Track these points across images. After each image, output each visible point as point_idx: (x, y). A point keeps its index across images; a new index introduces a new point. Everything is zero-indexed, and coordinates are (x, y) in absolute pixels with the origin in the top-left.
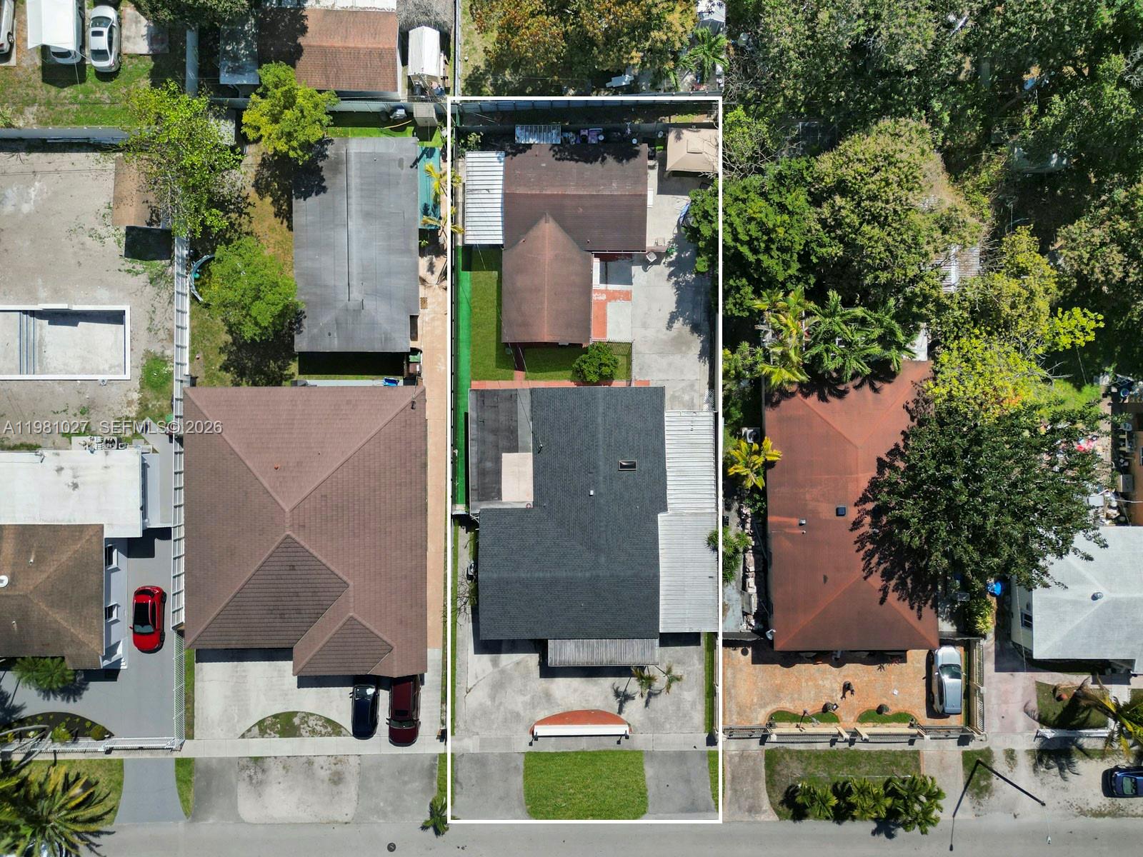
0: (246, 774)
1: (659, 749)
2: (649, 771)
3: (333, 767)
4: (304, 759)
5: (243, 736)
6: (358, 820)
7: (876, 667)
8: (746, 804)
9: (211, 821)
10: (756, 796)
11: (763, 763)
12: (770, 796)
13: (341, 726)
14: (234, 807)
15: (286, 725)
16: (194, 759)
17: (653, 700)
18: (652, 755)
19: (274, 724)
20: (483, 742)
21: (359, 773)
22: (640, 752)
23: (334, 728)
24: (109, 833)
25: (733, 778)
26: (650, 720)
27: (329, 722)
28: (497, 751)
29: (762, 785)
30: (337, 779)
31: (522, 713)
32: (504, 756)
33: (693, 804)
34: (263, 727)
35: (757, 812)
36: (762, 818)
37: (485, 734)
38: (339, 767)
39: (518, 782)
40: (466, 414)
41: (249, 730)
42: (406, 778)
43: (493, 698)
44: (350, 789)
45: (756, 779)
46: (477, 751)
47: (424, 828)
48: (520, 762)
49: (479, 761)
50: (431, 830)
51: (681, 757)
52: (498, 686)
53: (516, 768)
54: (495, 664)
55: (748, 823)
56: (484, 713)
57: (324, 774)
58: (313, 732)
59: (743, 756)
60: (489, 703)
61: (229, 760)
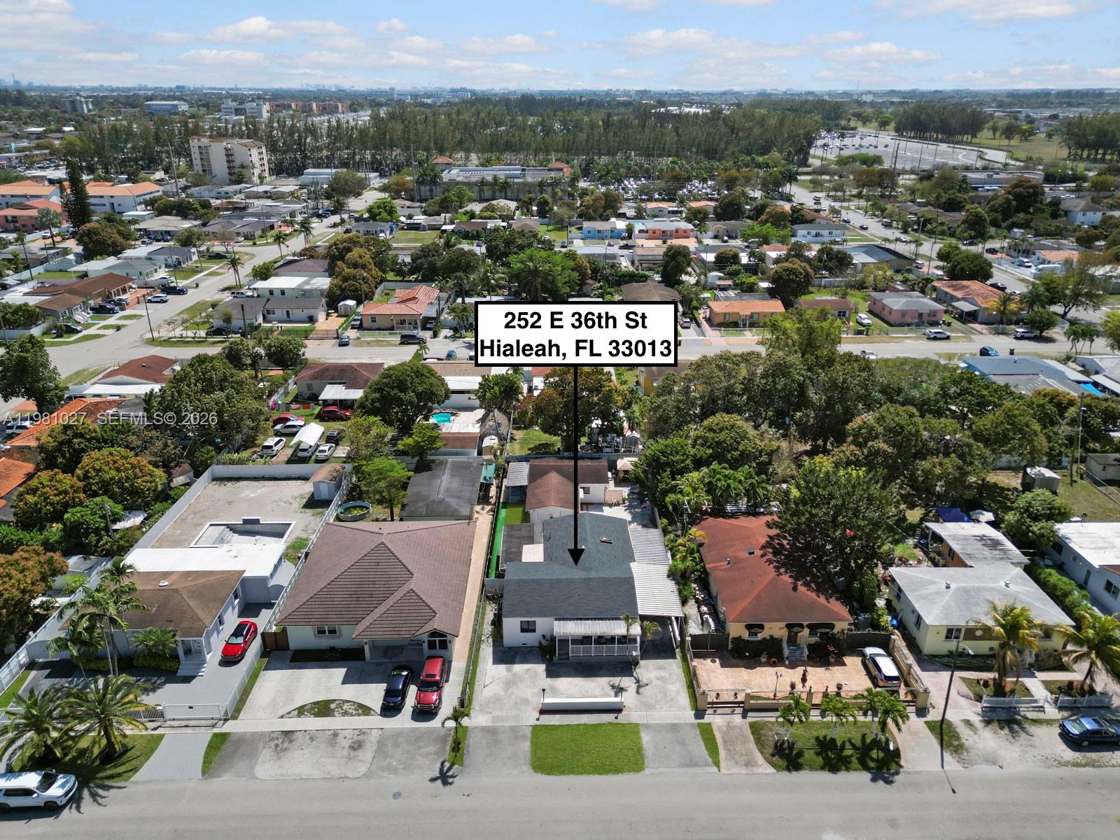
0: (272, 744)
1: (652, 722)
2: (646, 738)
3: (356, 738)
4: (331, 732)
5: (282, 717)
6: (368, 776)
7: (823, 669)
8: (743, 759)
9: (225, 778)
10: (749, 753)
11: (749, 731)
12: (762, 753)
13: (370, 709)
14: (253, 767)
15: (323, 709)
16: (229, 734)
17: (641, 690)
18: (648, 726)
19: (312, 708)
20: (495, 719)
21: (379, 742)
22: (637, 725)
23: (365, 710)
24: (119, 788)
25: (725, 742)
26: (642, 702)
27: (361, 706)
28: (507, 724)
29: (752, 746)
30: (357, 746)
31: (531, 699)
32: (512, 729)
33: (691, 760)
34: (301, 711)
35: (753, 766)
36: (760, 770)
37: (498, 713)
38: (361, 737)
39: (527, 746)
40: (498, 557)
41: (289, 713)
42: (422, 744)
43: (506, 690)
44: (367, 754)
45: (746, 741)
46: (489, 724)
47: (433, 780)
48: (528, 732)
49: (491, 731)
50: (439, 782)
51: (674, 727)
52: (510, 684)
53: (524, 736)
54: (509, 670)
55: (748, 774)
56: (497, 699)
57: (347, 743)
58: (345, 713)
59: (729, 727)
60: (502, 693)
61: (262, 734)
